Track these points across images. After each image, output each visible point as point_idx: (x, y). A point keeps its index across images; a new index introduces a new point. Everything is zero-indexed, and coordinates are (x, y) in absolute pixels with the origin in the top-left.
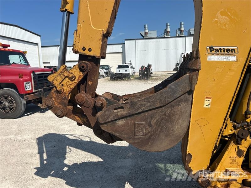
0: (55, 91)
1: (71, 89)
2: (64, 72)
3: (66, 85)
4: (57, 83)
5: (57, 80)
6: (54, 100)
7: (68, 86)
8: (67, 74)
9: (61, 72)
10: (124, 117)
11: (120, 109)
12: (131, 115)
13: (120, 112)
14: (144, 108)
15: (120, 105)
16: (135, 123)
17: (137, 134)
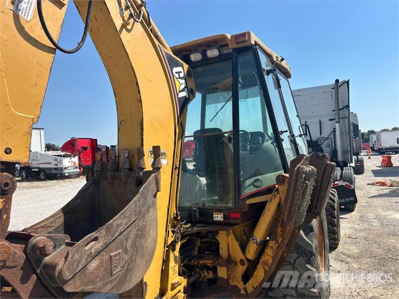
10: (98, 253)
11: (92, 243)
12: (107, 246)
13: (94, 246)
14: (121, 229)
15: (94, 234)
16: (111, 257)
17: (114, 272)
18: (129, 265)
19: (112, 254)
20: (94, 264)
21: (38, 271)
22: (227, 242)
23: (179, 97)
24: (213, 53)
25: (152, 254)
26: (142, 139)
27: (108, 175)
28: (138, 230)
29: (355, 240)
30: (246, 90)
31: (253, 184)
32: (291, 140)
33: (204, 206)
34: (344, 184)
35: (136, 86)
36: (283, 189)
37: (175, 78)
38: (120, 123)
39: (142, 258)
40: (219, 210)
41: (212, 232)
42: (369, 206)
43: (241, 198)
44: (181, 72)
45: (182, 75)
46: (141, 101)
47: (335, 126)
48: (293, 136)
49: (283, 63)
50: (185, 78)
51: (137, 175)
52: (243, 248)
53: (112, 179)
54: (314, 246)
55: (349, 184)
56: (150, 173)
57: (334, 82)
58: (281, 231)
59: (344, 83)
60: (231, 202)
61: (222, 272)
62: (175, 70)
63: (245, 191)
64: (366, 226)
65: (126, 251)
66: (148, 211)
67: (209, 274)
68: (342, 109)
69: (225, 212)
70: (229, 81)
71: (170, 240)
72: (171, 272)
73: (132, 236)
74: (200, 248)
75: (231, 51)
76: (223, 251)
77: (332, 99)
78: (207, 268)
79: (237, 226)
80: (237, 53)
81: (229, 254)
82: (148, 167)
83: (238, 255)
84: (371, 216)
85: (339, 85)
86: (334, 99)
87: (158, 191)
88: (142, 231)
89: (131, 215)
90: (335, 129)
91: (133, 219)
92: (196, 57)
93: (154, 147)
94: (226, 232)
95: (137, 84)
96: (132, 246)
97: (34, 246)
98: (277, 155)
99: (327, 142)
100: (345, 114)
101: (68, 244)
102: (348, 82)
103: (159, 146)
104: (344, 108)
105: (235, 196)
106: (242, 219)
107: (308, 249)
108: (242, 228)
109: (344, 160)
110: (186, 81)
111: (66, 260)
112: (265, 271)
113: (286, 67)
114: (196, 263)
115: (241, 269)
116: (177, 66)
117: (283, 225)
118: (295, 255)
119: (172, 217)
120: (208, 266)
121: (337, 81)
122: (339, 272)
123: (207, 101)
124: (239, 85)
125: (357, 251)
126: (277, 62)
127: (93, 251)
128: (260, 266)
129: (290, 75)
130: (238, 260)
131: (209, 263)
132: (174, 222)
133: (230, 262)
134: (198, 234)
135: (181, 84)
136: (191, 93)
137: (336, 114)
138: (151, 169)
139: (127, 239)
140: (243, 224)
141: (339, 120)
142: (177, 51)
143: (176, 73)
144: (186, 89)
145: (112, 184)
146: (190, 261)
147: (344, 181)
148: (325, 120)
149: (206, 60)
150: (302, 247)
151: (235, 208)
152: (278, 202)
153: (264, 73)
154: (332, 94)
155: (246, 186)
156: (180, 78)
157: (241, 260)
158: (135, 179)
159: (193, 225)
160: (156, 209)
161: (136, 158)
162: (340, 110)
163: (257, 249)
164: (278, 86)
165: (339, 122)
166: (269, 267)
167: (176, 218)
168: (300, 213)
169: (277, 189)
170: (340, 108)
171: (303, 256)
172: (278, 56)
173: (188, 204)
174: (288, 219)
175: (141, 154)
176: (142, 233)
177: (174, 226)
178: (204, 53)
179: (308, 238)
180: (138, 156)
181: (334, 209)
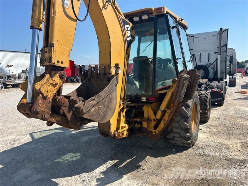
0: (41, 98)
1: (54, 93)
2: (49, 80)
3: (50, 91)
4: (44, 90)
5: (44, 88)
6: (40, 105)
7: (51, 92)
8: (52, 81)
9: (47, 80)
10: (95, 105)
11: (92, 101)
12: (98, 103)
13: (93, 102)
14: (103, 97)
15: (93, 98)
16: (99, 108)
17: (100, 114)
18: (105, 113)
19: (99, 107)
20: (93, 109)
21: (73, 110)
22: (148, 111)
23: (127, 40)
24: (145, 17)
25: (115, 110)
26: (110, 60)
27: (95, 76)
28: (109, 99)
29: (218, 119)
30: (162, 35)
31: (162, 84)
32: (183, 63)
33: (137, 94)
34: (217, 90)
35: (108, 35)
36: (174, 86)
37: (126, 31)
38: (100, 53)
39: (110, 111)
40: (144, 96)
41: (141, 106)
42: (232, 104)
43: (155, 91)
44: (129, 27)
45: (129, 29)
46: (110, 42)
47: (218, 56)
48: (185, 61)
49: (183, 22)
50: (130, 30)
51: (108, 76)
52: (155, 114)
53: (97, 78)
54: (189, 114)
55: (220, 90)
56: (114, 76)
57: (219, 30)
58: (173, 105)
59: (226, 30)
60: (150, 92)
61: (145, 125)
62: (126, 26)
63: (158, 87)
64: (227, 113)
65: (104, 107)
66: (113, 91)
67: (138, 125)
68: (223, 46)
69: (147, 97)
70: (153, 31)
71: (121, 107)
72: (121, 121)
73: (107, 101)
74: (135, 114)
75: (154, 16)
76: (146, 115)
77: (217, 40)
78: (138, 122)
79: (152, 104)
80: (157, 17)
81: (148, 117)
82: (113, 73)
83: (152, 116)
84: (231, 108)
85: (222, 31)
86: (218, 40)
87: (117, 84)
88: (110, 100)
89: (107, 92)
90: (217, 58)
91: (107, 94)
92: (136, 19)
93: (116, 64)
94: (147, 106)
95: (109, 34)
96: (106, 105)
97: (72, 100)
98: (175, 71)
99: (212, 66)
100: (224, 50)
101: (83, 101)
102: (228, 30)
103: (118, 64)
104: (224, 45)
105: (153, 90)
106: (155, 100)
107: (186, 115)
108: (155, 105)
109: (222, 77)
110: (131, 32)
111: (84, 106)
112: (164, 123)
113: (184, 24)
114: (133, 120)
115: (154, 123)
116: (127, 24)
117: (174, 102)
118: (179, 118)
119: (122, 97)
120: (138, 121)
121: (221, 29)
122: (205, 132)
123: (141, 40)
124: (158, 34)
125: (217, 124)
126: (180, 21)
127: (93, 104)
128: (162, 122)
129: (187, 28)
130: (152, 119)
131: (138, 120)
132: (123, 100)
133: (148, 120)
134: (134, 107)
135: (128, 33)
136: (133, 38)
137: (219, 50)
138: (115, 74)
139: (105, 102)
140: (156, 103)
141: (220, 53)
142: (127, 16)
143: (126, 28)
144: (131, 36)
145: (96, 80)
146: (130, 119)
147: (218, 89)
148: (212, 53)
149: (141, 21)
150: (183, 115)
151: (152, 95)
152: (172, 92)
153: (171, 28)
154: (217, 37)
155: (158, 85)
156: (128, 30)
157: (154, 119)
158: (107, 78)
159: (132, 102)
160: (116, 91)
161: (107, 69)
162: (222, 47)
163: (161, 114)
164: (179, 34)
165: (220, 55)
166: (166, 122)
167: (124, 98)
168: (181, 96)
169: (172, 86)
170: (222, 46)
171: (183, 119)
172: (180, 18)
173: (129, 94)
174: (175, 99)
175: (110, 67)
176: (110, 101)
177: (123, 101)
178: (140, 17)
179: (187, 111)
180: (109, 68)
181: (207, 102)
